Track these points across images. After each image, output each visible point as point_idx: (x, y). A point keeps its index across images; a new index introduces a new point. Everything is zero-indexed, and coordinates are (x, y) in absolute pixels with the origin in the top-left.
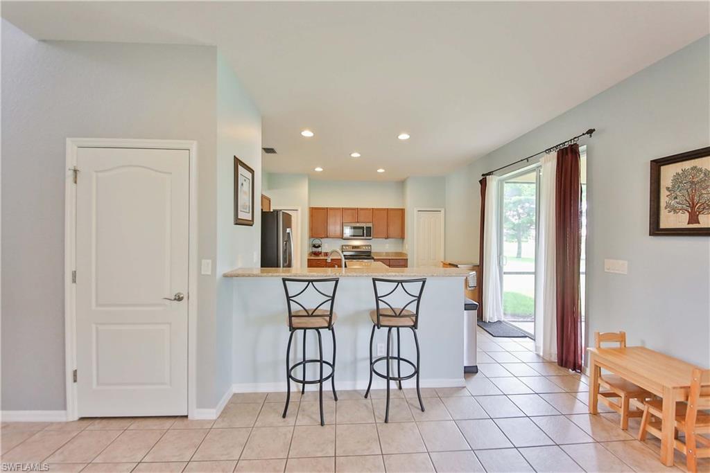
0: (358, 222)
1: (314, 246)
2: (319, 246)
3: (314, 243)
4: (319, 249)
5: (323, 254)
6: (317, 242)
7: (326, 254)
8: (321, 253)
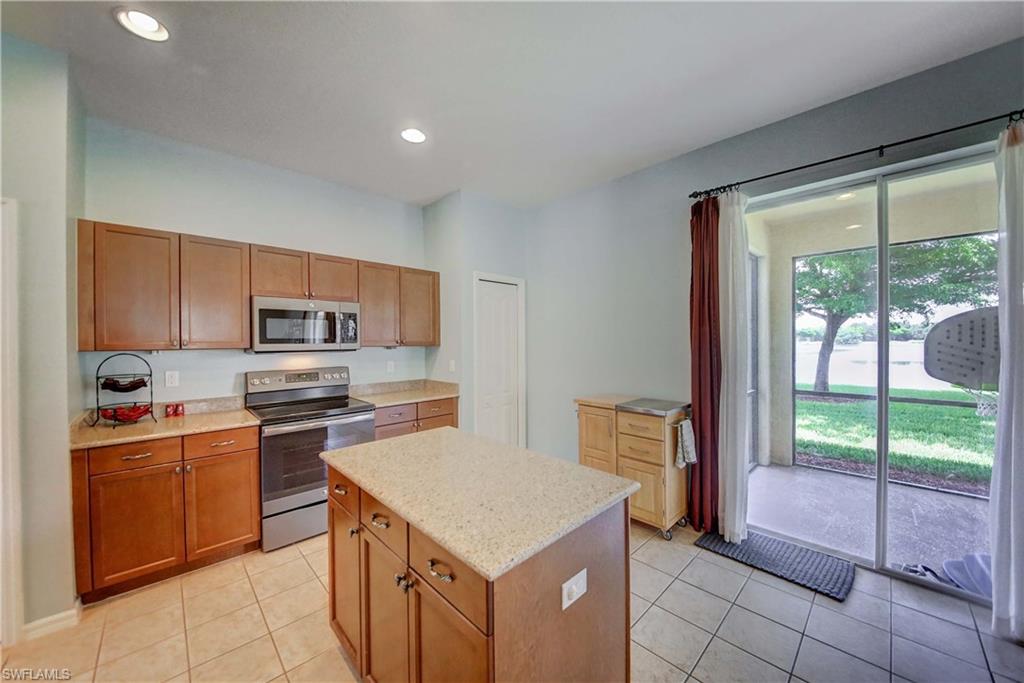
0: (310, 296)
1: (111, 385)
2: (138, 384)
3: (106, 371)
4: (141, 397)
5: (157, 412)
6: (124, 367)
7: (175, 411)
8: (147, 409)
